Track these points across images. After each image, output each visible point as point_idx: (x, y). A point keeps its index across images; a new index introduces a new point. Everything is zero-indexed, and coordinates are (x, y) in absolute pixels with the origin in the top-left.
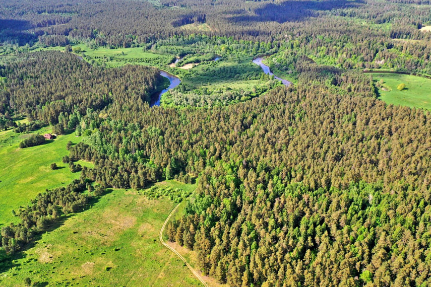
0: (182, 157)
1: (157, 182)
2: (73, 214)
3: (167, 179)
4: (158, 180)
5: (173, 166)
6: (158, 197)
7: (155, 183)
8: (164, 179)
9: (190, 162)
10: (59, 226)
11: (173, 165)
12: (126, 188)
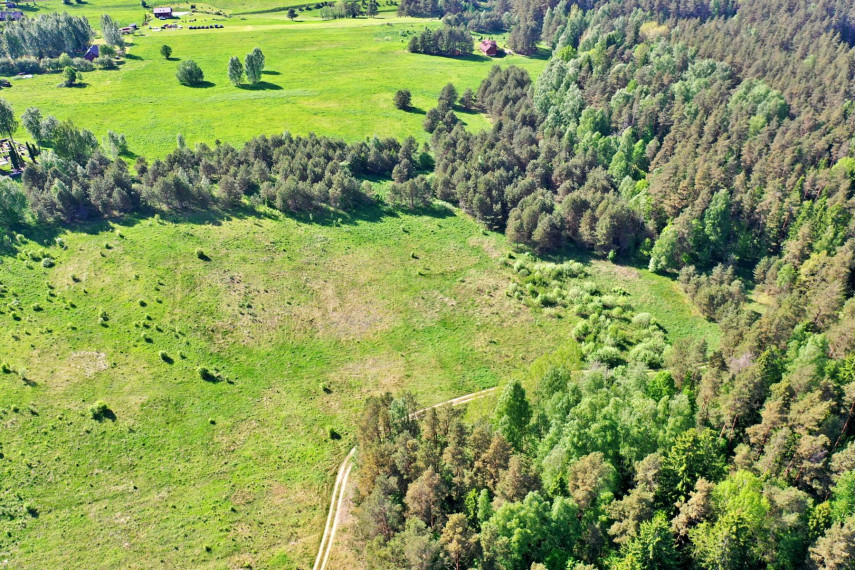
0: (774, 210)
1: (604, 258)
2: (276, 212)
3: (651, 266)
4: (611, 254)
5: (707, 231)
6: (547, 303)
7: (598, 258)
8: (643, 263)
9: (791, 247)
10: (201, 222)
11: (708, 222)
12: (490, 227)
